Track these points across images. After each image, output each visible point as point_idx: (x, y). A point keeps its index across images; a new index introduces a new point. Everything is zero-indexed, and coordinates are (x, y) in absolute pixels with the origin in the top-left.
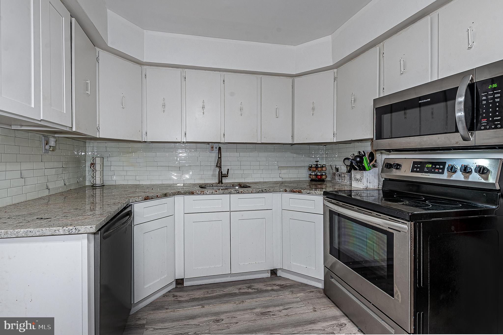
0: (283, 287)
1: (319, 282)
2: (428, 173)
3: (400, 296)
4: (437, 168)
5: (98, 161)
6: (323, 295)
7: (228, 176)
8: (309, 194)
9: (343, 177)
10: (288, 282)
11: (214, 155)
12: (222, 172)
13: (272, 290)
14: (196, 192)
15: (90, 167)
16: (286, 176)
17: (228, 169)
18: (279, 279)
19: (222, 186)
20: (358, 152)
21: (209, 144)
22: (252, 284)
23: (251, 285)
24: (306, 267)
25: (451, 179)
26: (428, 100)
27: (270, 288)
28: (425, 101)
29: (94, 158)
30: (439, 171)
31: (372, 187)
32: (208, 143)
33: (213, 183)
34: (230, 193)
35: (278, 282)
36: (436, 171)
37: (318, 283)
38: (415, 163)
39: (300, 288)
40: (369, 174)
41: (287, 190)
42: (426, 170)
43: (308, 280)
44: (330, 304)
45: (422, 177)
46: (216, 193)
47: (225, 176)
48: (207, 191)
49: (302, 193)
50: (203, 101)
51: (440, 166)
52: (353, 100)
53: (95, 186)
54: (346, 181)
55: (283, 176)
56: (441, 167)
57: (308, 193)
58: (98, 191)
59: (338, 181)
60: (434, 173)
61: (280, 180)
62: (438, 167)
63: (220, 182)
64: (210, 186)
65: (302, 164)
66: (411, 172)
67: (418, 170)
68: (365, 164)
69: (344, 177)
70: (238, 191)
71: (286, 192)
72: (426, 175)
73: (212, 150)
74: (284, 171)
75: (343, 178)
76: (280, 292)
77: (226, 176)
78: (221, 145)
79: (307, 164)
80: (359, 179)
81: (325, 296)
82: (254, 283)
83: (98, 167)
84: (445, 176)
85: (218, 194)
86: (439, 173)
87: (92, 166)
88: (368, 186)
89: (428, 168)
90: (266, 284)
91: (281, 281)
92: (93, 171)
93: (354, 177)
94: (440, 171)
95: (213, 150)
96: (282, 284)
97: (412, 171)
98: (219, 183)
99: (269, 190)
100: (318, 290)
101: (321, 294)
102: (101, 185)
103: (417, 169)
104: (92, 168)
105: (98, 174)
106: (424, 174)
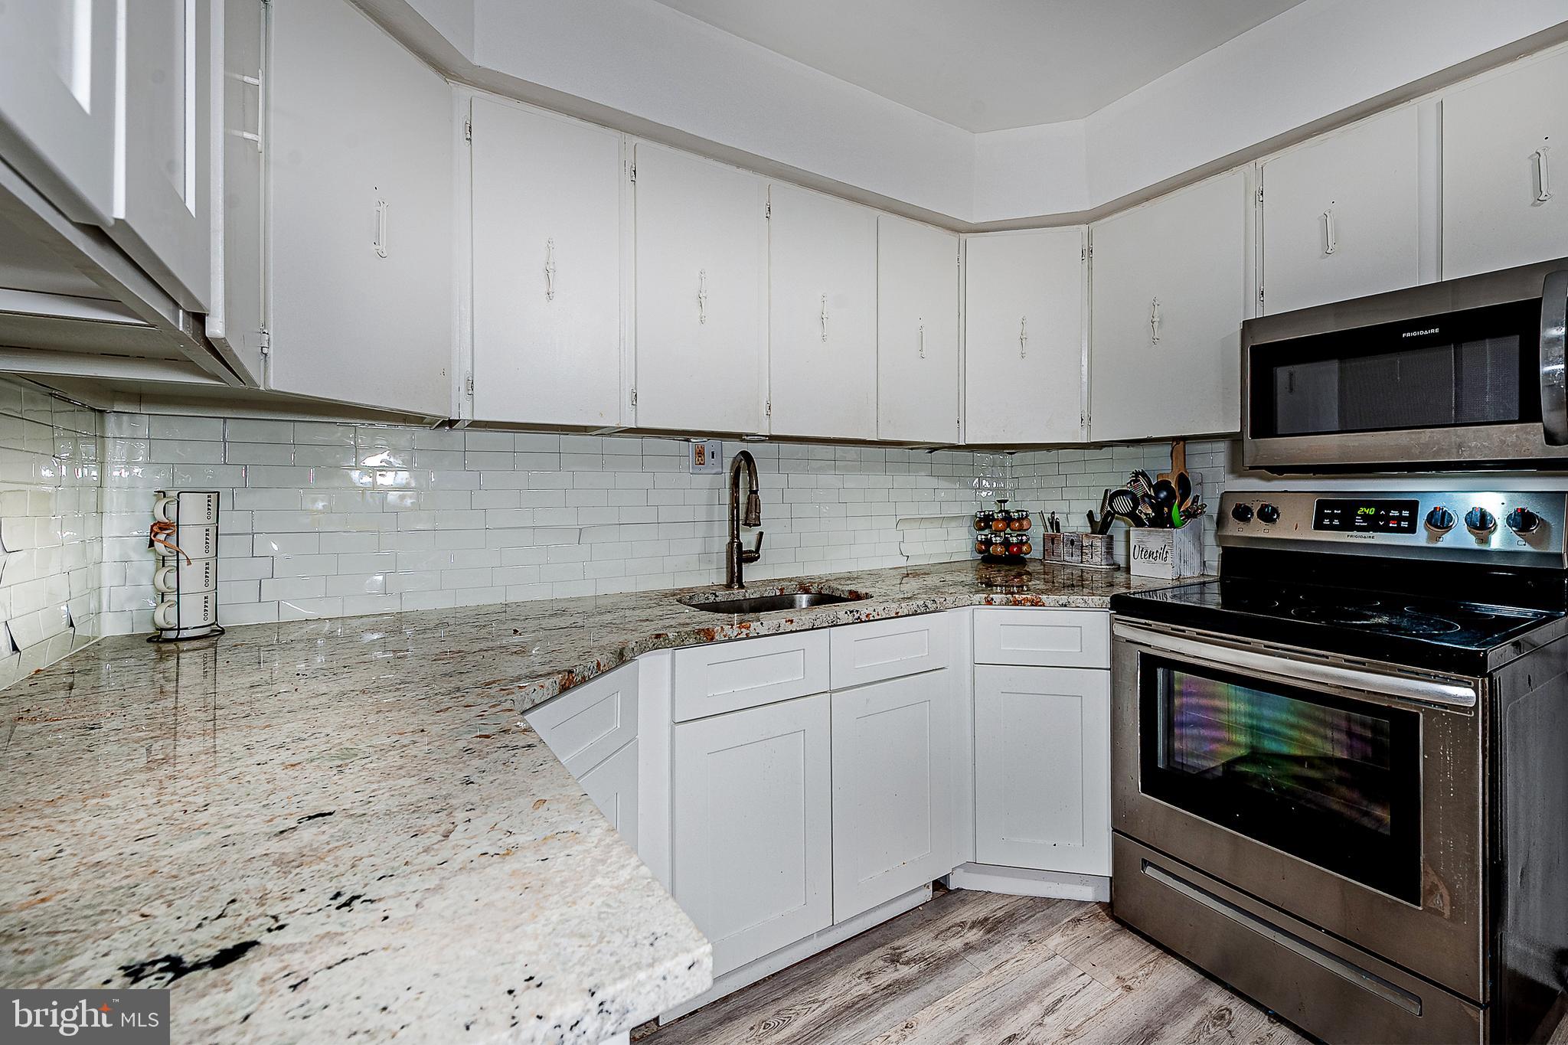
0: (994, 926)
1: (1084, 882)
2: (1369, 532)
3: (1447, 898)
4: (1394, 518)
5: (193, 511)
6: (1109, 924)
7: (759, 557)
8: (1065, 606)
9: (1086, 546)
10: (995, 906)
12: (740, 545)
13: (969, 948)
14: (722, 630)
15: (152, 544)
17: (761, 534)
18: (963, 902)
20: (1133, 473)
21: (688, 440)
22: (897, 944)
23: (894, 949)
24: (1055, 845)
25: (1440, 545)
26: (1433, 331)
27: (956, 944)
28: (1422, 333)
29: (169, 494)
30: (1399, 524)
32: (686, 435)
34: (832, 625)
35: (968, 913)
36: (1391, 525)
37: (1080, 887)
38: (1322, 505)
39: (1038, 915)
40: (1183, 536)
41: (992, 599)
42: (1359, 522)
43: (1051, 884)
44: (1148, 951)
45: (1351, 541)
46: (790, 628)
47: (751, 559)
48: (762, 624)
49: (1044, 605)
50: (702, 273)
51: (1401, 513)
52: (1156, 320)
53: (177, 640)
54: (1097, 559)
55: (908, 548)
56: (1406, 513)
57: (1062, 605)
58: (190, 664)
59: (1066, 558)
60: (1386, 529)
61: (904, 562)
62: (1396, 513)
66: (1315, 529)
67: (1336, 522)
69: (1092, 546)
71: (991, 604)
72: (1365, 537)
73: (700, 464)
74: (909, 536)
75: (1087, 551)
76: (996, 948)
77: (752, 557)
79: (973, 510)
80: (1157, 551)
81: (1118, 926)
82: (898, 938)
83: (192, 541)
84: (1420, 538)
86: (1399, 530)
87: (162, 537)
88: (1182, 573)
89: (1365, 517)
90: (936, 932)
91: (972, 905)
92: (163, 560)
93: (1137, 547)
94: (1404, 524)
95: (703, 464)
96: (981, 916)
97: (1319, 526)
98: (729, 586)
99: (944, 603)
100: (1090, 912)
101: (1104, 921)
102: (205, 631)
103: (1331, 521)
104: (160, 547)
105: (192, 578)
106: (1355, 533)
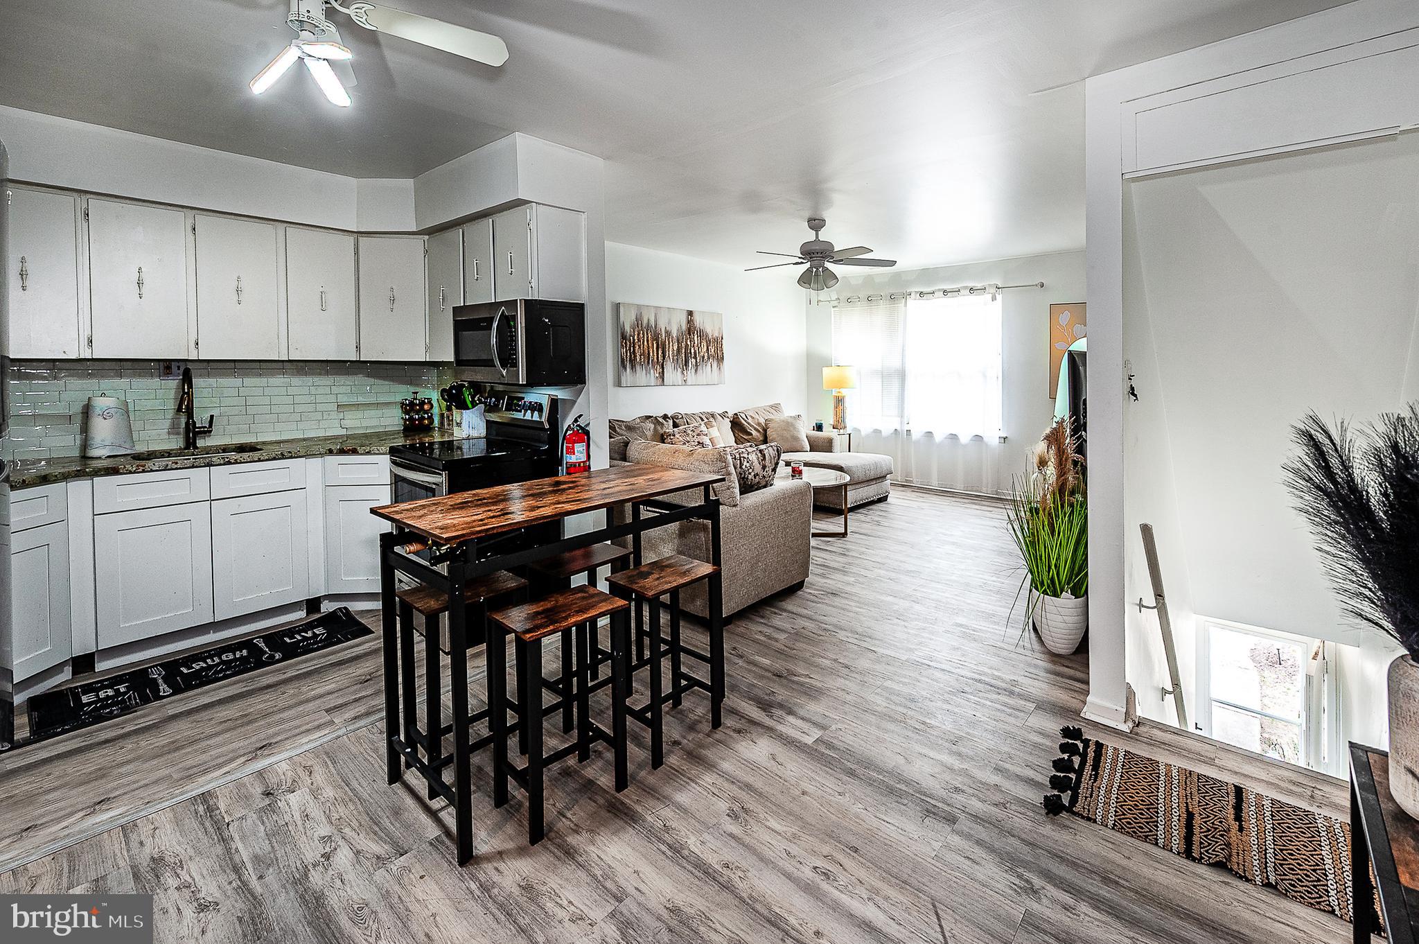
7: (211, 431)
11: (172, 384)
12: (194, 423)
14: (125, 467)
16: (356, 423)
17: (212, 417)
19: (195, 453)
31: (476, 435)
33: (171, 450)
34: (209, 465)
40: (471, 415)
41: (332, 450)
46: (176, 466)
47: (205, 432)
48: (154, 464)
49: (358, 453)
50: (140, 269)
52: (441, 297)
55: (347, 423)
57: (367, 452)
61: (344, 432)
63: (190, 443)
64: (163, 455)
65: (392, 399)
68: (468, 399)
70: (227, 460)
71: (332, 453)
73: (167, 375)
74: (349, 415)
77: (207, 432)
78: (190, 366)
79: (399, 398)
80: (461, 422)
85: (180, 468)
88: (471, 434)
93: (455, 420)
95: (170, 375)
98: (187, 447)
99: (298, 453)
